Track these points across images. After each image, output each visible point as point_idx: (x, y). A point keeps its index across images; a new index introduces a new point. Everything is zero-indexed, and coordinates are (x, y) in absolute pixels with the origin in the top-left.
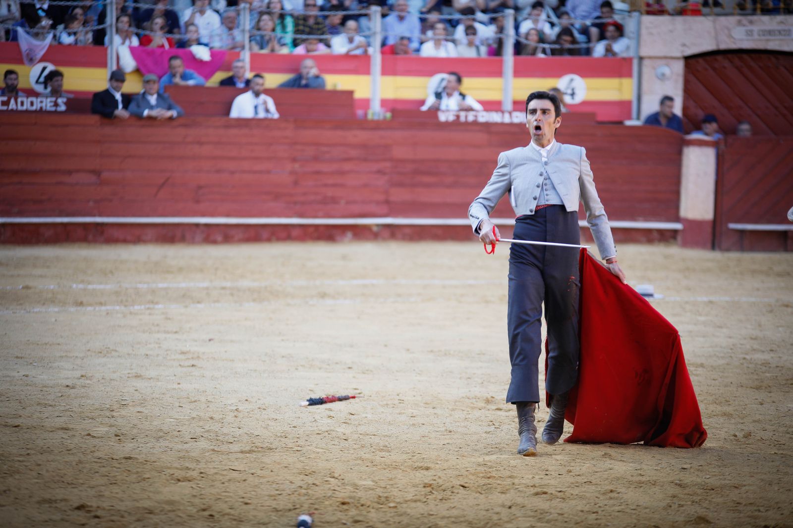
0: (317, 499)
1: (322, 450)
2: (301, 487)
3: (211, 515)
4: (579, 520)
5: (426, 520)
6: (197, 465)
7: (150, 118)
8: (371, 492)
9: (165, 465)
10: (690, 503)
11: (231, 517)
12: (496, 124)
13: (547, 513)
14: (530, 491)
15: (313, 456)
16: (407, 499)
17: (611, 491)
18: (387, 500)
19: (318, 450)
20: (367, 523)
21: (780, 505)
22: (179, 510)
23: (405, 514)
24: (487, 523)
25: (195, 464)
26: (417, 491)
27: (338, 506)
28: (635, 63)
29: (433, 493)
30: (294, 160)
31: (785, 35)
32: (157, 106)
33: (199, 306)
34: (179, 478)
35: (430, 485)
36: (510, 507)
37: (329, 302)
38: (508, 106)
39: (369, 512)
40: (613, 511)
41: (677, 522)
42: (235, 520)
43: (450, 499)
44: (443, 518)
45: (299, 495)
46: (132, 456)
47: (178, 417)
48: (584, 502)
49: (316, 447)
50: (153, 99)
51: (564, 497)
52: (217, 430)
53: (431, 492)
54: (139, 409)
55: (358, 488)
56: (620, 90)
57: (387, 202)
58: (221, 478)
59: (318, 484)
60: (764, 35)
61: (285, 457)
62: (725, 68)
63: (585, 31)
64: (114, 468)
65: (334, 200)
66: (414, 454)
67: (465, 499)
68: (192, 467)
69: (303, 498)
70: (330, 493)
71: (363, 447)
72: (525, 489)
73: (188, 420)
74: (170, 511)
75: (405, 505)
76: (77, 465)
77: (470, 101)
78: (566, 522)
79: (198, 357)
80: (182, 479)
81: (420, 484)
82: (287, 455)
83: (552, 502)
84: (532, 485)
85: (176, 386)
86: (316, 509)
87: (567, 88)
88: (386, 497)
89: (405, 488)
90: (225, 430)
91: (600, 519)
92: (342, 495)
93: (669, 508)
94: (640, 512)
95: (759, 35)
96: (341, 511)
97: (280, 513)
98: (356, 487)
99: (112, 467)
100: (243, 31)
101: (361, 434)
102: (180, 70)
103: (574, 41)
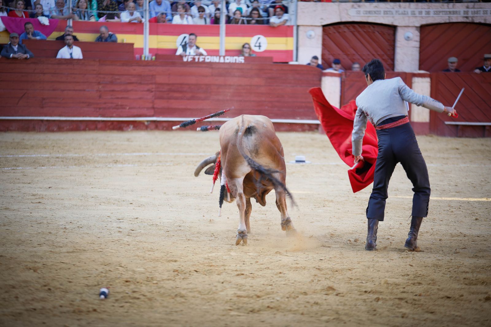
0: (111, 279)
1: (114, 251)
2: (102, 272)
3: (50, 289)
4: (261, 289)
5: (174, 291)
6: (41, 260)
7: (14, 58)
8: (143, 275)
9: (22, 260)
10: (324, 279)
11: (61, 290)
12: (216, 63)
13: (244, 285)
14: (234, 273)
15: (109, 254)
16: (164, 279)
17: (280, 273)
18: (152, 279)
19: (112, 251)
20: (140, 292)
21: (374, 279)
22: (30, 286)
23: (162, 287)
24: (210, 292)
26: (169, 274)
27: (124, 283)
28: (295, 28)
29: (178, 275)
30: (99, 83)
31: (378, 14)
32: (18, 52)
33: (43, 168)
34: (30, 267)
35: (177, 271)
36: (223, 283)
37: (119, 165)
38: (223, 53)
39: (141, 286)
40: (281, 284)
41: (316, 290)
42: (63, 291)
43: (188, 278)
44: (184, 289)
45: (101, 277)
46: (3, 255)
47: (30, 232)
48: (265, 279)
49: (111, 249)
50: (16, 48)
51: (253, 276)
52: (53, 239)
53: (177, 274)
54: (7, 228)
55: (135, 272)
56: (286, 44)
57: (153, 108)
58: (55, 267)
59: (112, 270)
60: (366, 14)
61: (93, 255)
62: (345, 32)
63: (266, 11)
65: (123, 107)
66: (168, 253)
67: (197, 278)
68: (38, 261)
69: (103, 279)
70: (119, 275)
71: (138, 249)
72: (231, 272)
73: (36, 234)
74: (25, 287)
75: (162, 282)
77: (201, 50)
78: (254, 291)
79: (43, 197)
80: (32, 268)
81: (171, 270)
83: (247, 279)
84: (235, 270)
85: (28, 214)
86: (111, 285)
87: (256, 43)
88: (152, 278)
89: (163, 272)
90: (58, 240)
91: (274, 289)
92: (126, 277)
93: (312, 282)
94: (296, 284)
95: (364, 14)
96: (125, 286)
97: (90, 287)
98: (134, 272)
100: (69, 8)
101: (137, 242)
102: (32, 30)
103: (260, 16)
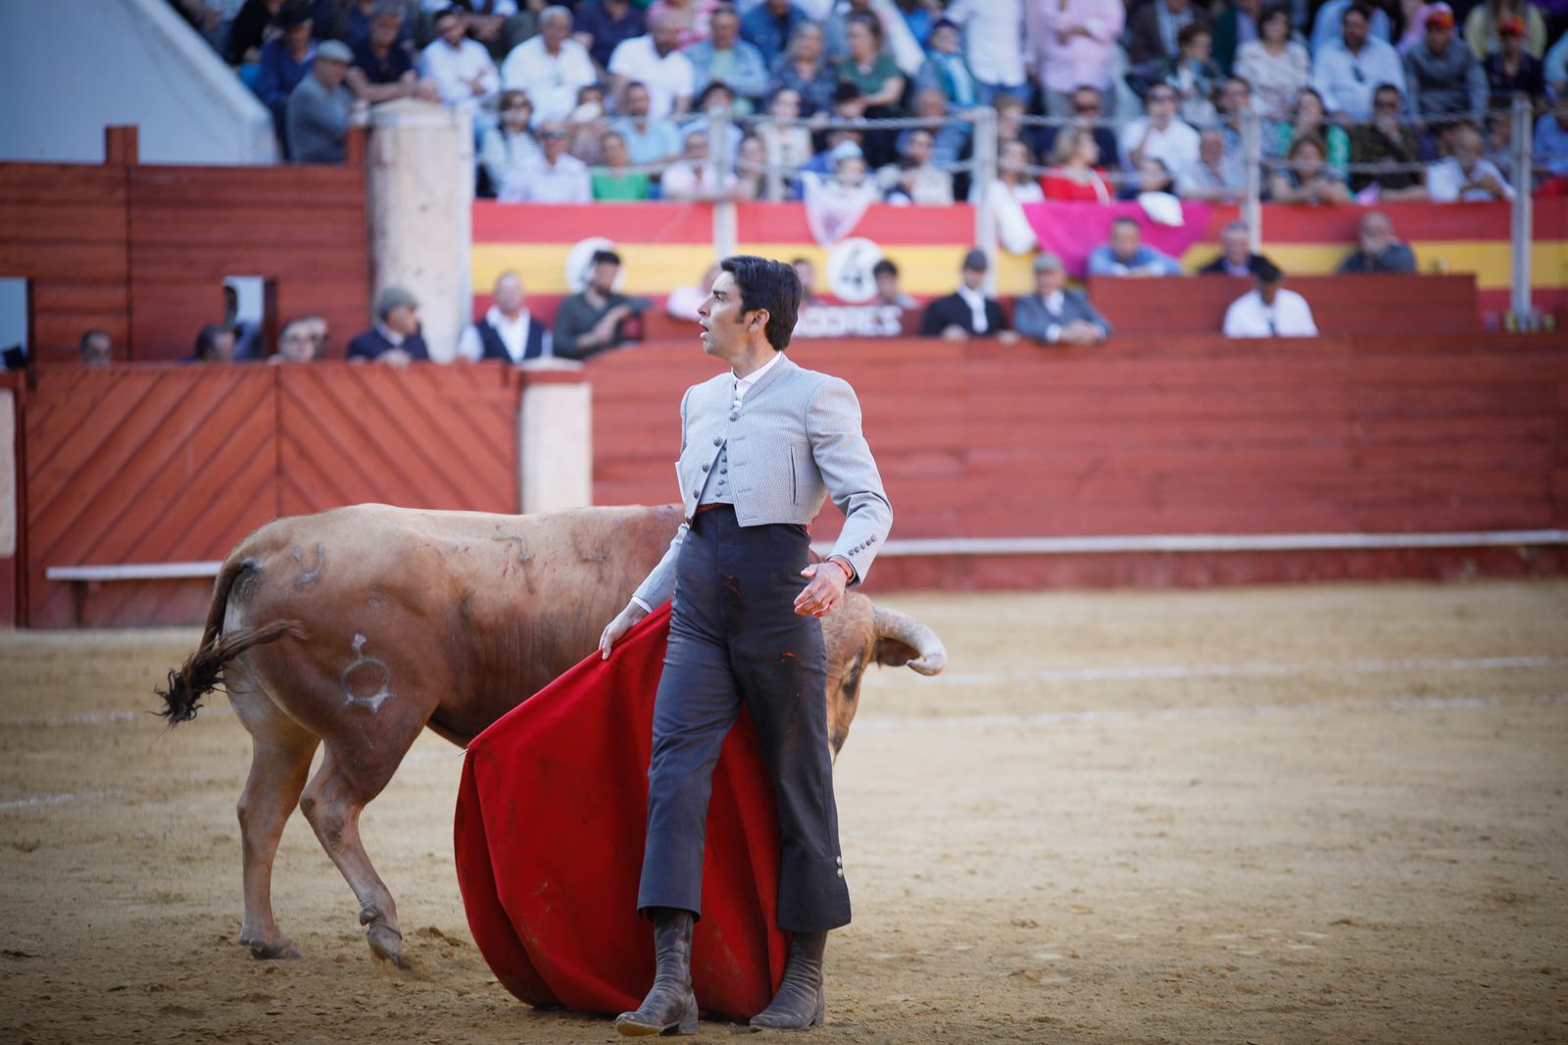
7: (1064, 343)
9: (1118, 1033)
25: (1178, 1032)
30: (1352, 417)
37: (1433, 703)
50: (1054, 306)
57: (1550, 498)
61: (1361, 1020)
64: (1018, 1040)
65: (1437, 498)
76: (944, 1032)
79: (1171, 817)
82: (1362, 1016)
99: (1013, 1038)
100: (1247, 162)
102: (1130, 245)
